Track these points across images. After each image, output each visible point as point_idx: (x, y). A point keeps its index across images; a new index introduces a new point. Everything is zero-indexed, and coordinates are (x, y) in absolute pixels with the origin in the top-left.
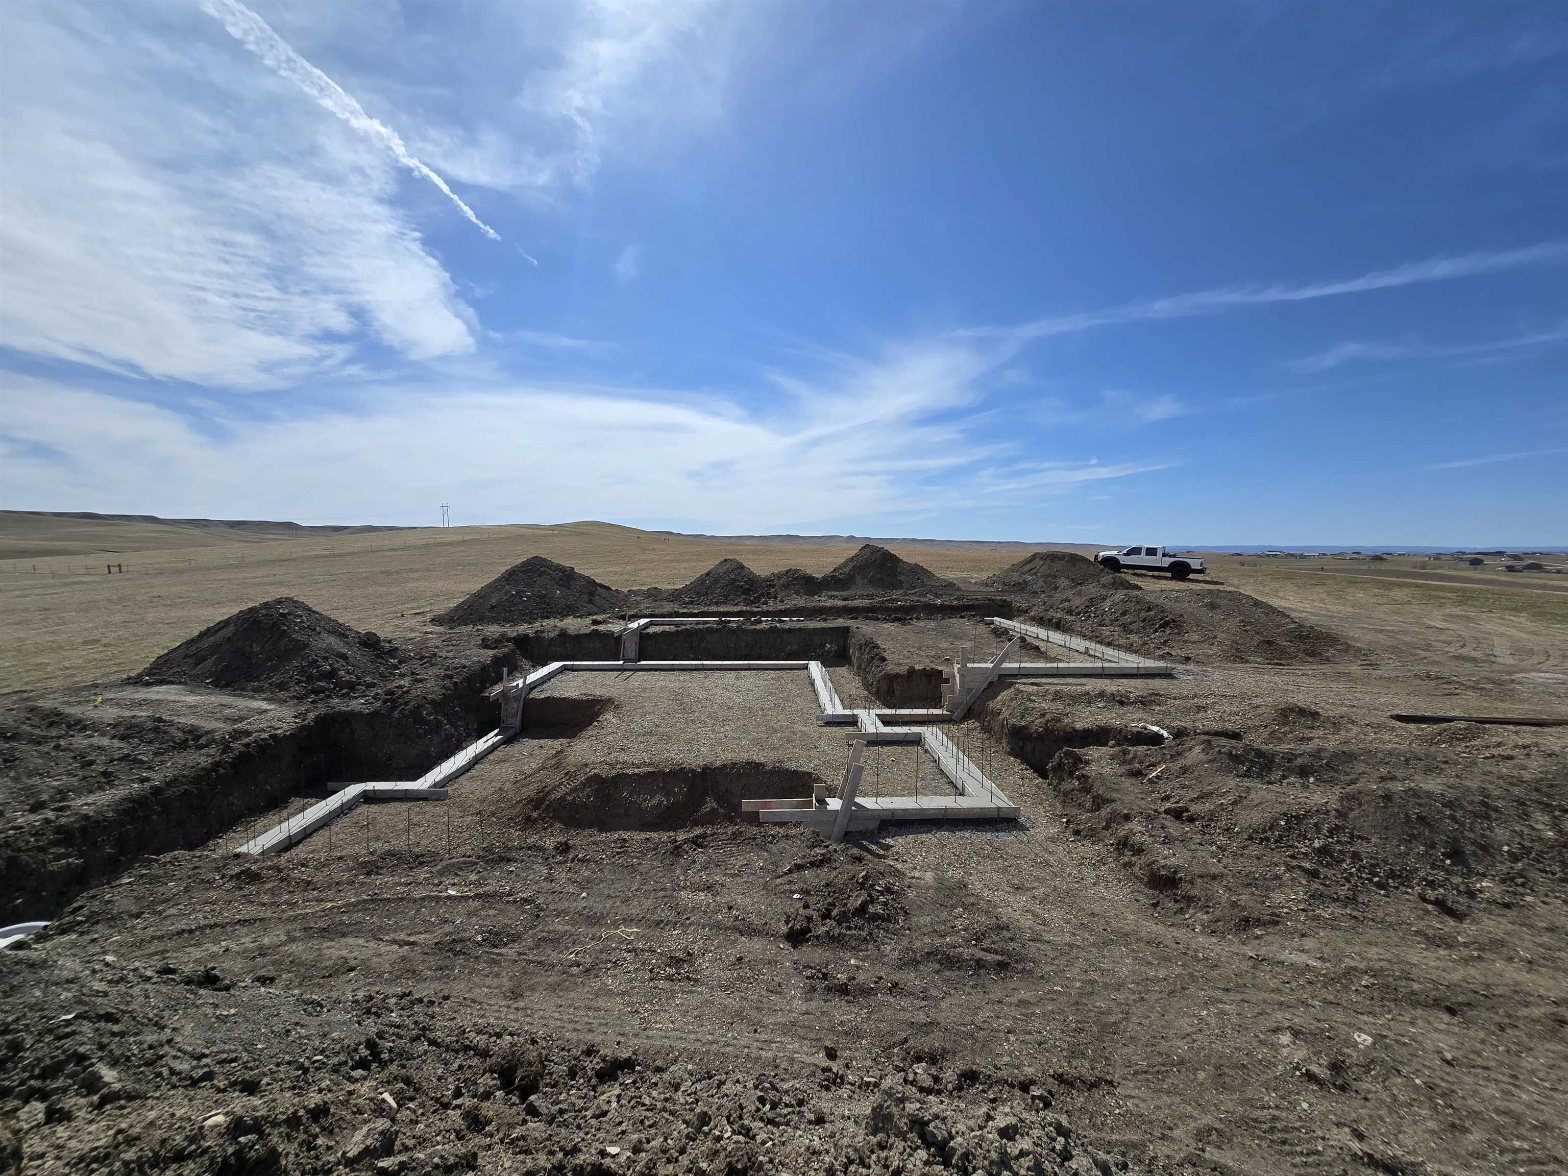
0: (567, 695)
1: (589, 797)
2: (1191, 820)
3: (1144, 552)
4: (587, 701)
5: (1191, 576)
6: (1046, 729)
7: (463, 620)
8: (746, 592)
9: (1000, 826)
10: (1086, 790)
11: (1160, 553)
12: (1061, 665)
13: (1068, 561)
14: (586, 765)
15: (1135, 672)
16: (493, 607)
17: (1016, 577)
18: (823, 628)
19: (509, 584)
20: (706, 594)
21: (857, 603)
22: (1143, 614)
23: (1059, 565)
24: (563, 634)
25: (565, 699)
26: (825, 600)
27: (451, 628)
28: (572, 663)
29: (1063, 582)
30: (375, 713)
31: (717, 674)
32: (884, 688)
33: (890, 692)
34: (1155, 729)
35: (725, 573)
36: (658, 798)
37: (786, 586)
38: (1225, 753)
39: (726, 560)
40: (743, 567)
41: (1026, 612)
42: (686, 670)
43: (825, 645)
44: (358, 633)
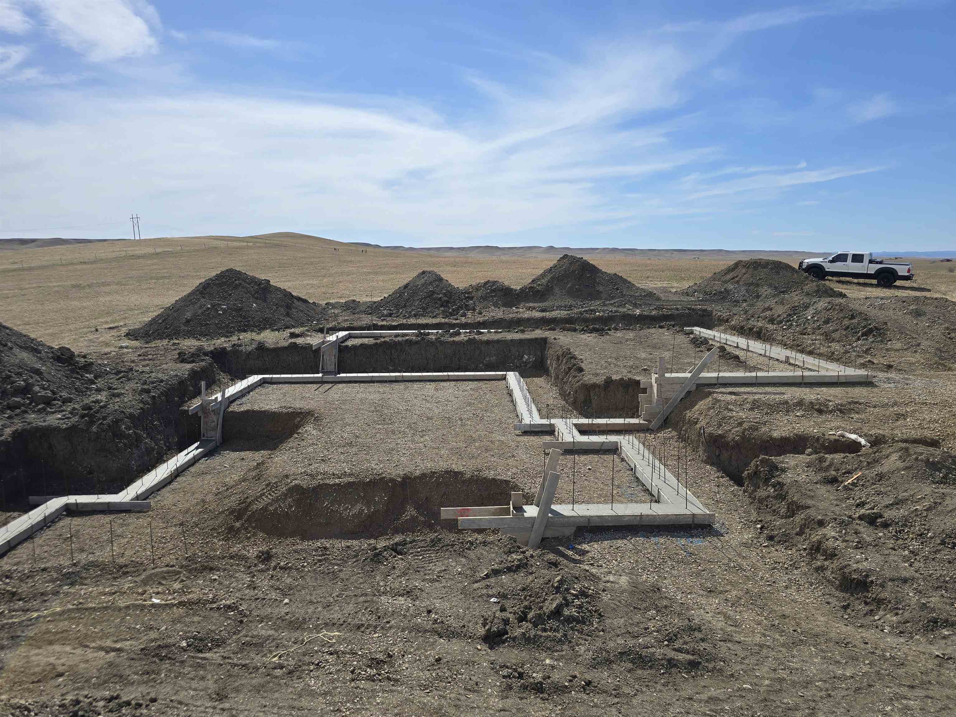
0: (267, 408)
1: (291, 507)
2: (886, 525)
3: (850, 258)
4: (287, 413)
5: (898, 283)
6: (743, 437)
7: (158, 334)
8: (445, 304)
9: (694, 532)
10: (781, 497)
11: (866, 260)
12: (760, 374)
13: (772, 269)
14: (287, 476)
15: (835, 380)
16: (188, 321)
17: (718, 286)
18: (521, 341)
19: (204, 298)
20: (405, 306)
21: (555, 314)
22: (846, 322)
23: (763, 273)
24: (261, 347)
25: (265, 412)
27: (147, 343)
28: (271, 376)
29: (765, 291)
30: (73, 428)
31: (416, 386)
32: (581, 397)
33: (587, 401)
34: (853, 437)
35: (423, 285)
36: (358, 506)
37: (484, 298)
38: (922, 461)
39: (424, 272)
40: (441, 279)
41: (727, 321)
42: (386, 382)
43: (523, 356)
44: (52, 348)
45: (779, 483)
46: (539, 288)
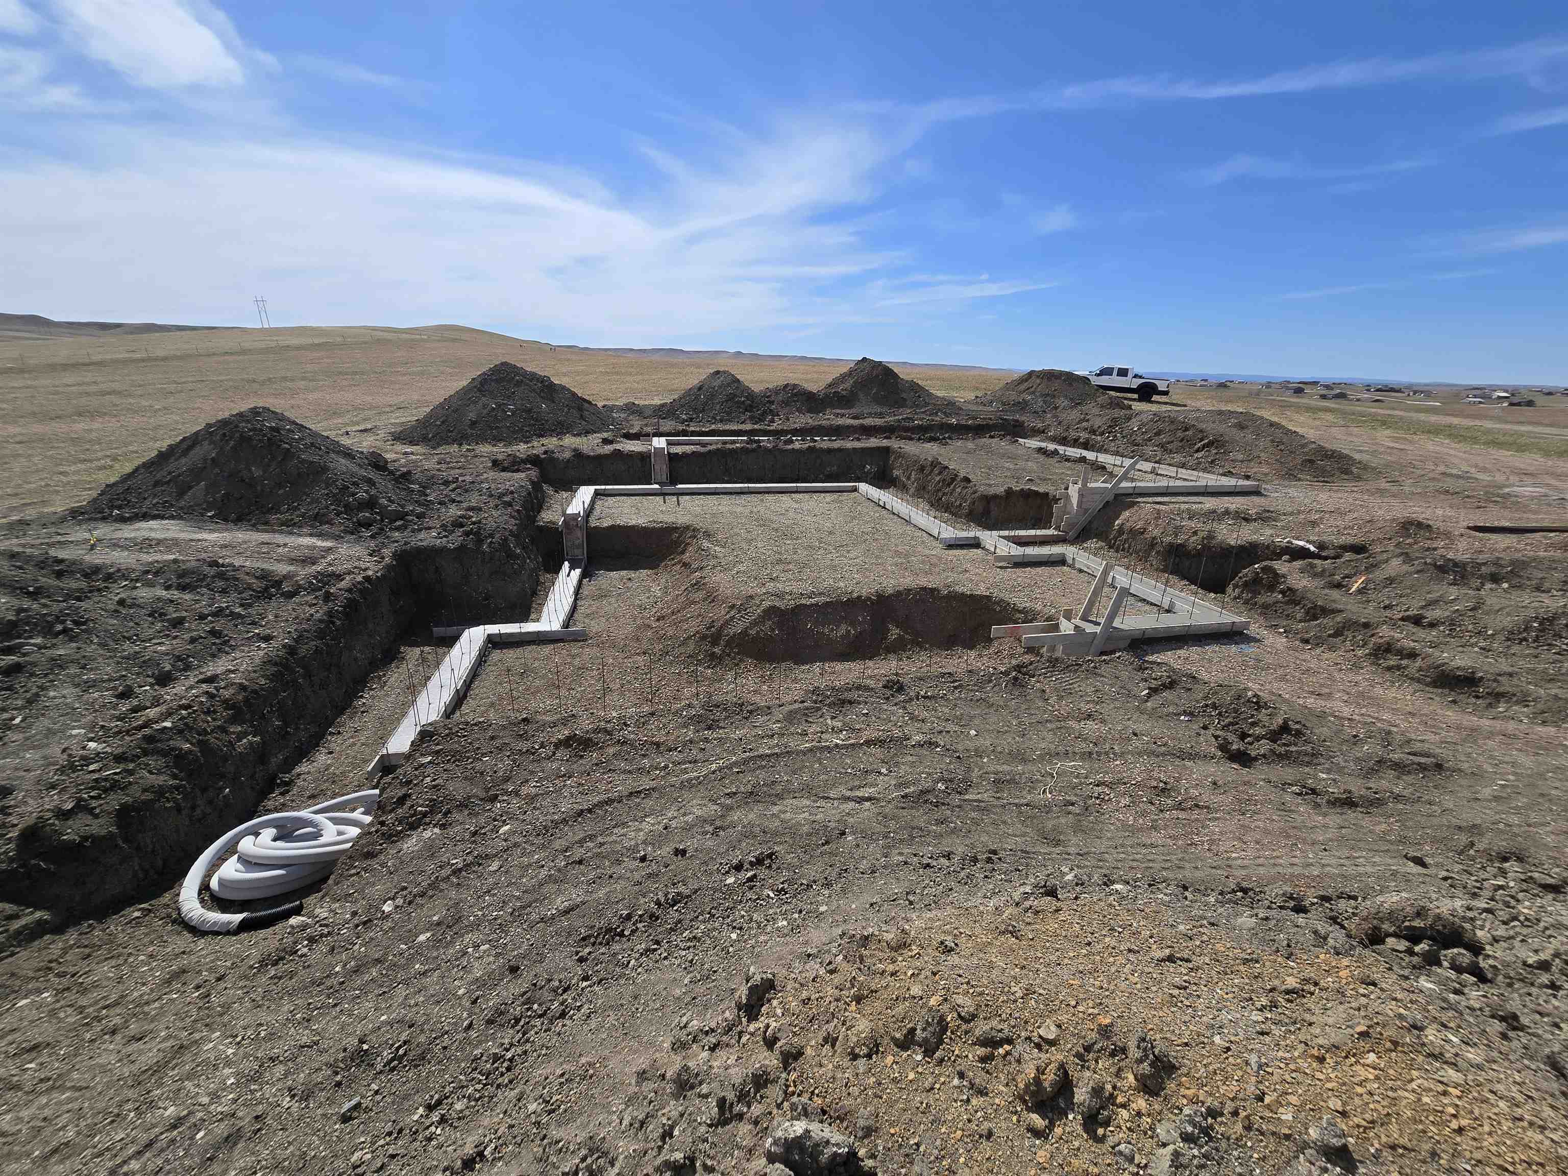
0: (633, 522)
3: (1115, 372)
4: (661, 529)
7: (441, 438)
8: (750, 408)
10: (1294, 602)
11: (1130, 375)
12: (1139, 484)
13: (1065, 380)
14: (751, 597)
15: (1202, 490)
16: (473, 424)
17: (1013, 396)
18: (862, 449)
19: (484, 396)
20: (703, 410)
21: (868, 422)
22: (1180, 434)
23: (1056, 384)
24: (578, 454)
25: (633, 527)
26: (829, 418)
27: (434, 448)
28: (603, 487)
31: (770, 497)
32: (979, 507)
33: (987, 512)
34: (1301, 543)
35: (720, 387)
36: (844, 627)
37: (786, 403)
38: (1430, 564)
39: (718, 372)
40: (738, 381)
42: (731, 493)
43: (864, 467)
44: (362, 453)
46: (844, 393)
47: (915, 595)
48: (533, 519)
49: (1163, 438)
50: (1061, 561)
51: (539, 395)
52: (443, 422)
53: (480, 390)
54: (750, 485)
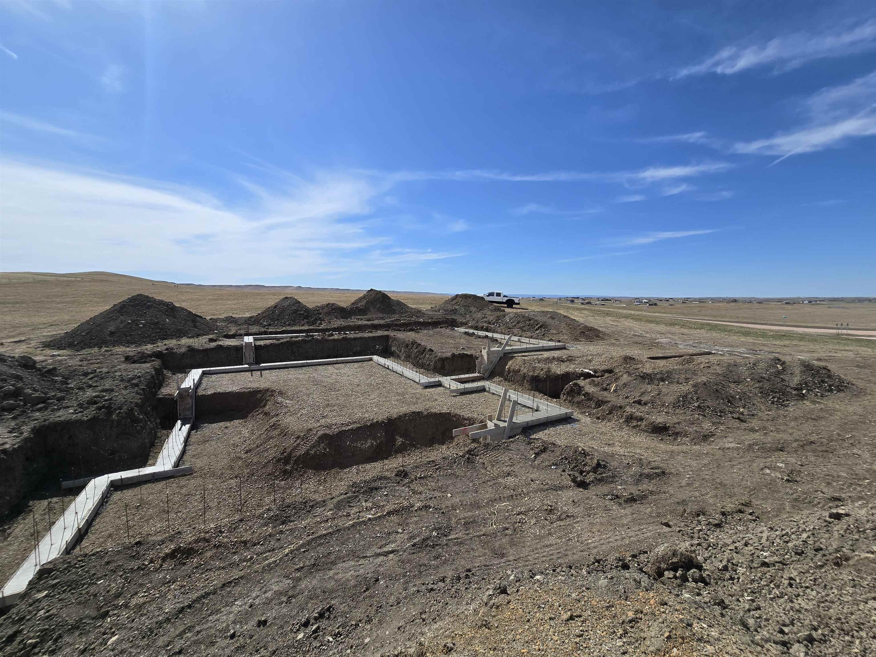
0: (230, 390)
1: (326, 449)
3: (495, 294)
4: (250, 392)
5: (514, 306)
7: (85, 344)
8: (307, 317)
11: (502, 295)
12: (514, 347)
14: (310, 430)
16: (112, 334)
17: (450, 307)
18: (374, 337)
20: (278, 319)
21: (376, 322)
23: (470, 300)
25: (230, 393)
26: (354, 321)
27: (77, 351)
28: (208, 369)
29: (473, 309)
31: (321, 367)
32: (439, 365)
33: (442, 367)
34: (587, 371)
35: (288, 306)
36: (369, 441)
37: (328, 314)
39: (286, 298)
40: (299, 302)
43: (376, 346)
44: (13, 357)
45: (587, 393)
46: (362, 307)
47: (409, 417)
48: (155, 394)
49: (521, 325)
50: (483, 390)
51: (164, 314)
52: (87, 334)
53: (119, 312)
54: (308, 361)
